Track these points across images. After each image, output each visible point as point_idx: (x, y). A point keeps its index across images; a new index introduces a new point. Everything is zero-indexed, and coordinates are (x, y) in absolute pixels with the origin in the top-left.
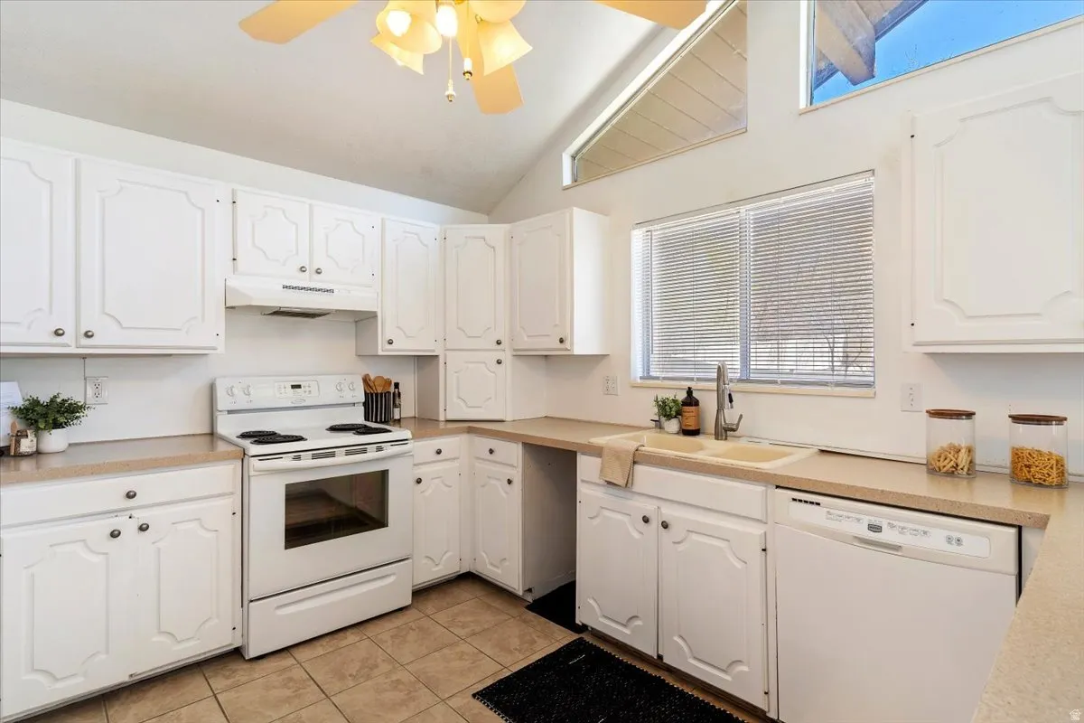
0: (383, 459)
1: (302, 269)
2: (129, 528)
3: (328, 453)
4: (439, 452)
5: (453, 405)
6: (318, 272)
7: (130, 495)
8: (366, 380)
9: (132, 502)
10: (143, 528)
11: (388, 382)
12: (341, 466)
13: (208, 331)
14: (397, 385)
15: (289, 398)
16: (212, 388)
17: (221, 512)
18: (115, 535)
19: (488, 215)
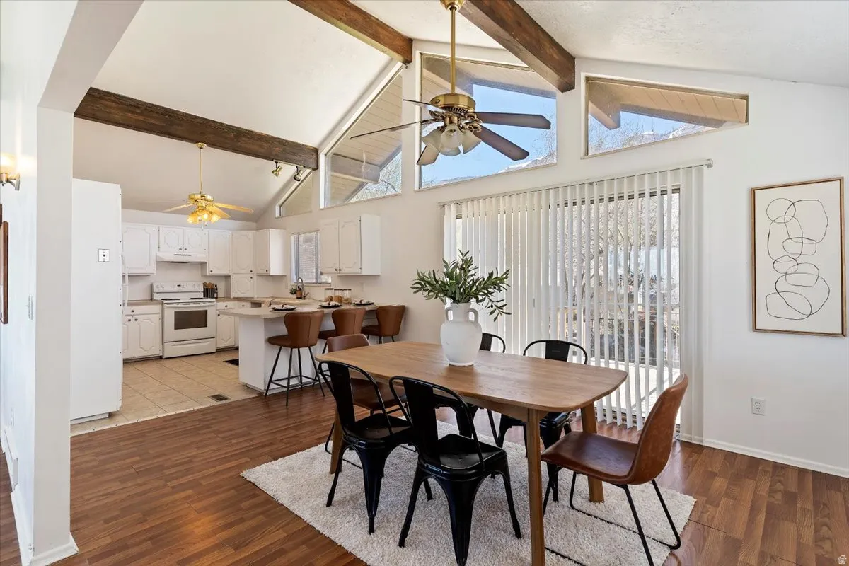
0: (205, 306)
1: (180, 249)
2: (133, 320)
3: (188, 303)
4: (226, 306)
5: (236, 293)
6: (186, 250)
7: (133, 311)
8: (204, 284)
9: (134, 313)
10: (136, 320)
11: (213, 285)
12: (193, 307)
13: (151, 269)
14: (216, 286)
15: (177, 289)
16: (152, 286)
17: (157, 318)
18: (130, 320)
19: (256, 222)
